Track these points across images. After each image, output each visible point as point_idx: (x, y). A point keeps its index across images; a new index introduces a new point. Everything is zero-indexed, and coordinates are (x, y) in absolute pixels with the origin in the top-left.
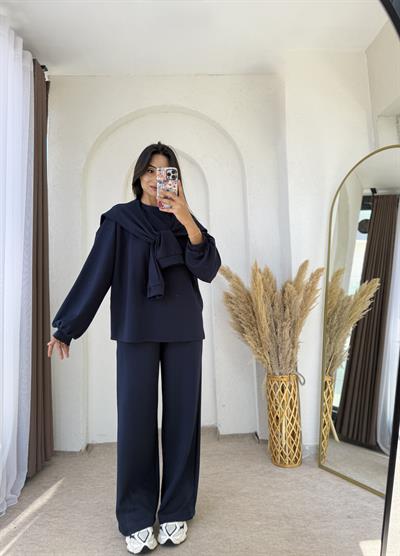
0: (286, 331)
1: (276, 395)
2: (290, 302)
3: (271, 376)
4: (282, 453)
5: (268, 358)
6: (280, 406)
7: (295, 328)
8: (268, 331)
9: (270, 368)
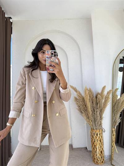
0: (98, 113)
1: (94, 137)
2: (99, 102)
4: (97, 159)
7: (101, 112)
8: (91, 113)
9: (92, 127)
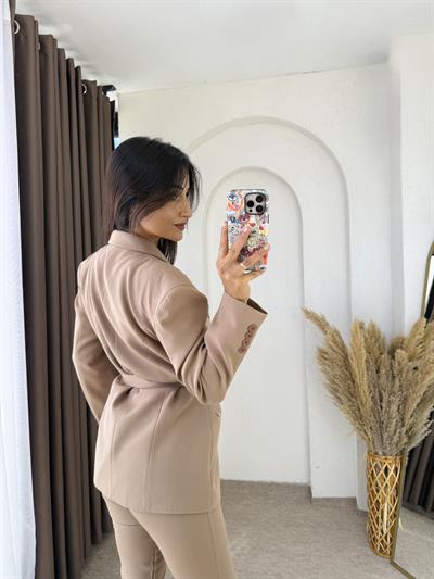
0: (394, 408)
1: (377, 477)
2: (401, 372)
3: (373, 454)
4: (382, 542)
5: (369, 433)
6: (382, 490)
8: (370, 403)
9: (371, 446)
